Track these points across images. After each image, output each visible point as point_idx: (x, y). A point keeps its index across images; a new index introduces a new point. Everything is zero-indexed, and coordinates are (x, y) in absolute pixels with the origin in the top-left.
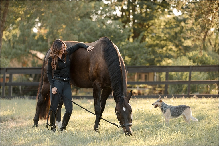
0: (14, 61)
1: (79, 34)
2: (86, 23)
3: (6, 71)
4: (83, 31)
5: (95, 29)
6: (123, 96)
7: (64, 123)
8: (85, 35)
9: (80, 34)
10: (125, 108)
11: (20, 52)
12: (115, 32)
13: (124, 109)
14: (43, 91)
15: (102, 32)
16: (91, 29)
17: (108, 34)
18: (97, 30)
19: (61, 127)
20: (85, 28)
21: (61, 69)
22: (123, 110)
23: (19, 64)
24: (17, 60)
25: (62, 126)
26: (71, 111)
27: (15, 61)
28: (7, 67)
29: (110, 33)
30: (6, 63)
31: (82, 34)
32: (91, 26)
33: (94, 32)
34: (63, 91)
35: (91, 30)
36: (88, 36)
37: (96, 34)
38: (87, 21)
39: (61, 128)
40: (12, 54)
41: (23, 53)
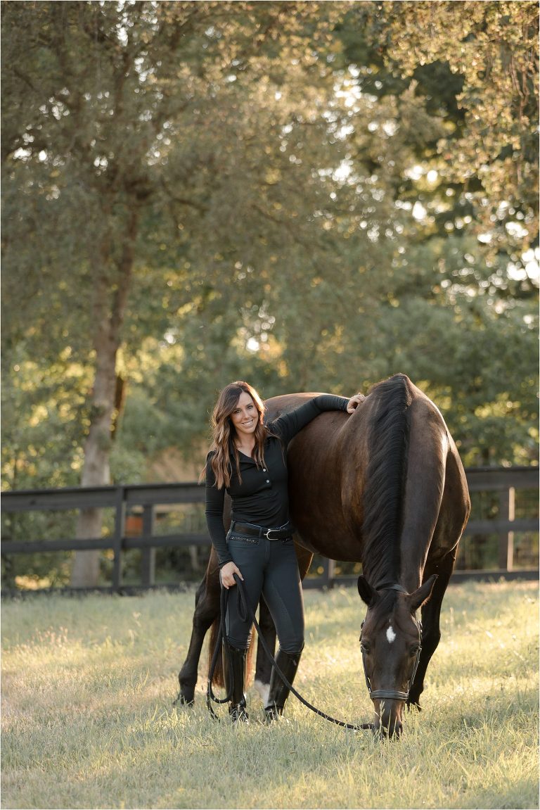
0: (166, 456)
1: (389, 354)
2: (416, 314)
3: (125, 497)
4: (404, 343)
5: (446, 335)
6: (396, 587)
7: (277, 688)
8: (410, 357)
9: (394, 354)
10: (394, 631)
11: (185, 424)
12: (517, 341)
13: (391, 635)
14: (209, 575)
15: (470, 344)
16: (435, 335)
17: (494, 350)
18: (454, 337)
19: (266, 705)
20: (412, 333)
21: (251, 495)
22: (386, 638)
23: (184, 468)
24: (179, 454)
25: (269, 701)
26: (300, 646)
27: (172, 456)
28: (135, 481)
29: (498, 345)
30: (130, 467)
31: (400, 353)
32: (431, 324)
33: (445, 343)
34: (265, 574)
35: (434, 339)
36: (423, 360)
37: (452, 351)
38: (418, 308)
39: (268, 709)
40: (159, 432)
41: (196, 427)
